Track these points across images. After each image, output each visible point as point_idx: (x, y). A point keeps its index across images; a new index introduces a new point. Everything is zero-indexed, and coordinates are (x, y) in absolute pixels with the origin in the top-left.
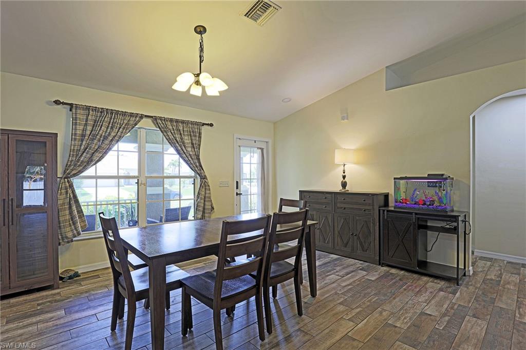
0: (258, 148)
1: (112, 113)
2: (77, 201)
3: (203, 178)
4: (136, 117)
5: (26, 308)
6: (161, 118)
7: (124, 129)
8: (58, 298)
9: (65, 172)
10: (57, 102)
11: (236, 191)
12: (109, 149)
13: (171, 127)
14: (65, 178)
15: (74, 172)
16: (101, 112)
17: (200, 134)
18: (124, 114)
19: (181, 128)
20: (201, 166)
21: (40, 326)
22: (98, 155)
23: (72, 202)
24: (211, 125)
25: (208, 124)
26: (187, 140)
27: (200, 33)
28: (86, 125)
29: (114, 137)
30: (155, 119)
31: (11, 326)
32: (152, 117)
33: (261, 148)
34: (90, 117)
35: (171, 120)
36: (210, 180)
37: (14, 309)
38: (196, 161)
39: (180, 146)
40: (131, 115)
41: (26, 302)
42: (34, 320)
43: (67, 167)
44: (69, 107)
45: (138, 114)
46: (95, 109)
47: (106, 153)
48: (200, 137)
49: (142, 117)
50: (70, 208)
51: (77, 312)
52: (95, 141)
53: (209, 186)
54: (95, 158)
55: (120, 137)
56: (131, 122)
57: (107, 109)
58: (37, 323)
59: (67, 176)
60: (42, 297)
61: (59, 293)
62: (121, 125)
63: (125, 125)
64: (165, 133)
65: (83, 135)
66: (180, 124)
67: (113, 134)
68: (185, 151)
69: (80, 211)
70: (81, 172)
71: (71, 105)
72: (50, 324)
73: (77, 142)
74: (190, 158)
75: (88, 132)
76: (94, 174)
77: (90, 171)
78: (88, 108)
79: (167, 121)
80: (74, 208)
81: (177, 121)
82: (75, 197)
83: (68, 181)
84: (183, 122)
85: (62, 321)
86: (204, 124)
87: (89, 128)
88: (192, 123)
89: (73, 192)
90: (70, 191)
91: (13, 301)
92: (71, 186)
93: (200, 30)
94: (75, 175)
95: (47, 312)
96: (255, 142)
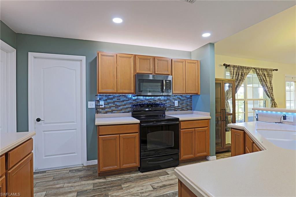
3: (273, 100)
4: (249, 69)
6: (258, 69)
17: (272, 75)
25: (276, 70)
32: (255, 68)
34: (235, 71)
35: (262, 69)
45: (251, 67)
46: (236, 66)
57: (240, 66)
64: (259, 76)
96: (292, 78)
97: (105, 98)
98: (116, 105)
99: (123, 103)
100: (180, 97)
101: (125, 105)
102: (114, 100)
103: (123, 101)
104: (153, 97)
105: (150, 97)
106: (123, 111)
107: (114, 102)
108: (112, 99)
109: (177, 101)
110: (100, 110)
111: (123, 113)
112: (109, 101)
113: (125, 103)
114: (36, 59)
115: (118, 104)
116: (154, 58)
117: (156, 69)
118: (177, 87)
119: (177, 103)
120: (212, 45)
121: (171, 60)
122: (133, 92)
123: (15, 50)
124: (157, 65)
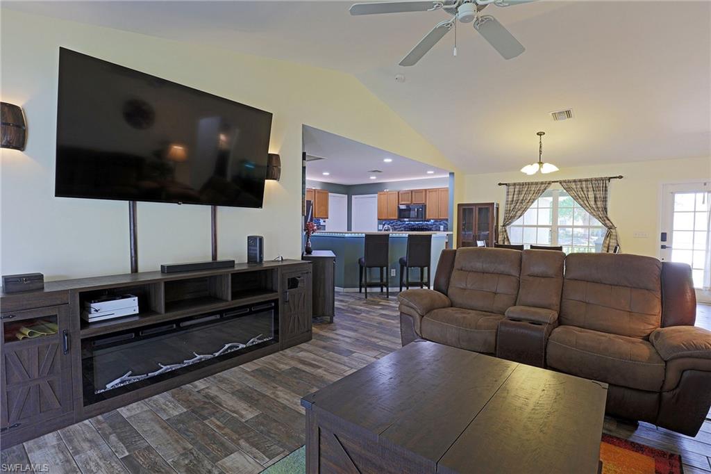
1: (529, 185)
3: (610, 228)
6: (565, 182)
7: (536, 194)
9: (503, 223)
10: (500, 184)
11: (660, 243)
12: (527, 208)
13: (574, 187)
14: (503, 226)
16: (523, 185)
17: (606, 187)
18: (537, 184)
19: (584, 186)
20: (608, 218)
22: (520, 212)
24: (620, 177)
26: (591, 195)
27: (541, 135)
28: (514, 194)
29: (530, 199)
30: (560, 182)
32: (557, 182)
35: (575, 181)
36: (620, 230)
40: (542, 183)
43: (504, 220)
46: (519, 184)
47: (525, 211)
48: (606, 190)
49: (549, 183)
52: (518, 204)
54: (518, 214)
55: (534, 200)
56: (542, 188)
57: (526, 183)
62: (534, 192)
63: (538, 191)
65: (513, 201)
66: (584, 183)
68: (587, 205)
70: (511, 223)
71: (506, 184)
73: (509, 205)
74: (592, 210)
75: (515, 199)
77: (517, 222)
78: (515, 184)
79: (571, 182)
80: (506, 243)
81: (580, 181)
82: (507, 237)
83: (505, 228)
84: (586, 180)
86: (610, 178)
87: (515, 196)
88: (596, 179)
89: (506, 233)
90: (504, 234)
92: (505, 231)
93: (540, 134)
94: (508, 224)
96: (705, 184)
114: (356, 199)
115: (396, 227)
116: (412, 191)
117: (414, 199)
118: (431, 213)
119: (442, 227)
120: (452, 174)
121: (426, 190)
122: (397, 218)
123: (346, 196)
124: (414, 196)
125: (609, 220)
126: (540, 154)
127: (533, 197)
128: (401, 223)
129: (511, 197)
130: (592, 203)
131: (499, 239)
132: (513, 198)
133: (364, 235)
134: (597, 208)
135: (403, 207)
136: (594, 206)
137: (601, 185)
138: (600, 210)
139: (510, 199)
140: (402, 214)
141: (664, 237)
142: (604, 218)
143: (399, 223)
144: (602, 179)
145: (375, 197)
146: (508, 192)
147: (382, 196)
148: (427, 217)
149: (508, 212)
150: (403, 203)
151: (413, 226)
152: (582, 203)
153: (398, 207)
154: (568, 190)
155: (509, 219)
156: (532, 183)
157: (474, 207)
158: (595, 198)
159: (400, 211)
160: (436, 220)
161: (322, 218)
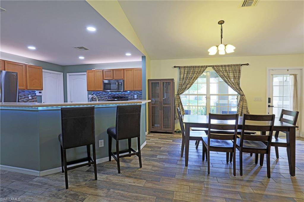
0: (290, 75)
1: (194, 67)
2: (181, 104)
3: (242, 95)
4: (204, 67)
5: (164, 137)
6: (216, 66)
7: (199, 73)
8: (172, 137)
9: (178, 93)
10: (175, 67)
11: (268, 104)
12: (193, 83)
13: (221, 70)
14: (178, 95)
15: (180, 93)
16: (190, 68)
17: (240, 70)
18: (199, 67)
19: (228, 69)
20: (240, 89)
21: (165, 142)
22: (189, 85)
23: (180, 104)
24: (248, 64)
25: (245, 65)
26: (231, 75)
27: (221, 24)
28: (184, 74)
29: (195, 77)
30: (213, 67)
31: (159, 140)
32: (211, 66)
33: (294, 75)
34: (186, 71)
35: (222, 66)
36: (247, 97)
37: (161, 136)
38: (237, 86)
39: (227, 78)
40: (202, 67)
41: (165, 135)
42: (164, 140)
43: (178, 90)
44: (179, 68)
45: (205, 66)
46: (187, 67)
47: (192, 84)
48: (240, 72)
49: (207, 67)
50: (179, 106)
51: (176, 142)
52: (188, 80)
53: (246, 100)
54: (188, 87)
55: (197, 77)
56: (202, 70)
57: (192, 66)
58: (165, 141)
59: (178, 94)
60: (169, 136)
61: (173, 136)
62: (197, 72)
63: (199, 72)
64: (219, 73)
66: (227, 67)
67: (194, 76)
68: (230, 81)
69: (182, 108)
70: (183, 92)
71: (179, 67)
72: (167, 143)
73: (181, 81)
74: (233, 85)
75: (185, 77)
76: (197, 93)
78: (185, 67)
79: (219, 66)
80: (180, 106)
81: (225, 66)
82: (181, 102)
83: (179, 96)
84: (228, 66)
85: (170, 143)
86: (242, 65)
87: (185, 75)
88: (234, 65)
89: (180, 100)
90: (179, 100)
91: (162, 134)
92: (179, 98)
95: (168, 139)
96: (288, 70)
97: (96, 93)
98: (101, 97)
99: (104, 96)
100: (139, 93)
101: (105, 97)
102: (100, 94)
103: (104, 95)
104: (120, 93)
105: (119, 93)
106: (104, 100)
107: (100, 95)
108: (99, 93)
109: (136, 95)
110: (94, 99)
111: (104, 101)
112: (97, 95)
113: (105, 95)
114: (70, 76)
115: (102, 96)
116: (113, 70)
117: (115, 75)
118: (128, 86)
119: (136, 96)
120: (144, 57)
121: (124, 69)
122: (102, 90)
123: (63, 73)
124: (115, 74)
125: (242, 91)
126: (222, 38)
127: (197, 76)
128: (105, 93)
129: (182, 75)
130: (232, 80)
131: (176, 104)
132: (184, 76)
133: (60, 108)
134: (235, 83)
135: (106, 82)
136: (233, 82)
137: (236, 69)
138: (236, 84)
139: (182, 77)
140: (106, 86)
141: (269, 100)
142: (238, 90)
143: (104, 93)
144: (237, 65)
145: (85, 75)
146: (180, 72)
147: (90, 73)
148: (125, 89)
149: (181, 85)
150: (106, 78)
151: (115, 95)
152: (226, 80)
153: (103, 81)
154: (218, 71)
155: (182, 90)
156: (196, 67)
157: (160, 82)
158: (234, 77)
159: (105, 84)
160: (131, 91)
161: (37, 90)
